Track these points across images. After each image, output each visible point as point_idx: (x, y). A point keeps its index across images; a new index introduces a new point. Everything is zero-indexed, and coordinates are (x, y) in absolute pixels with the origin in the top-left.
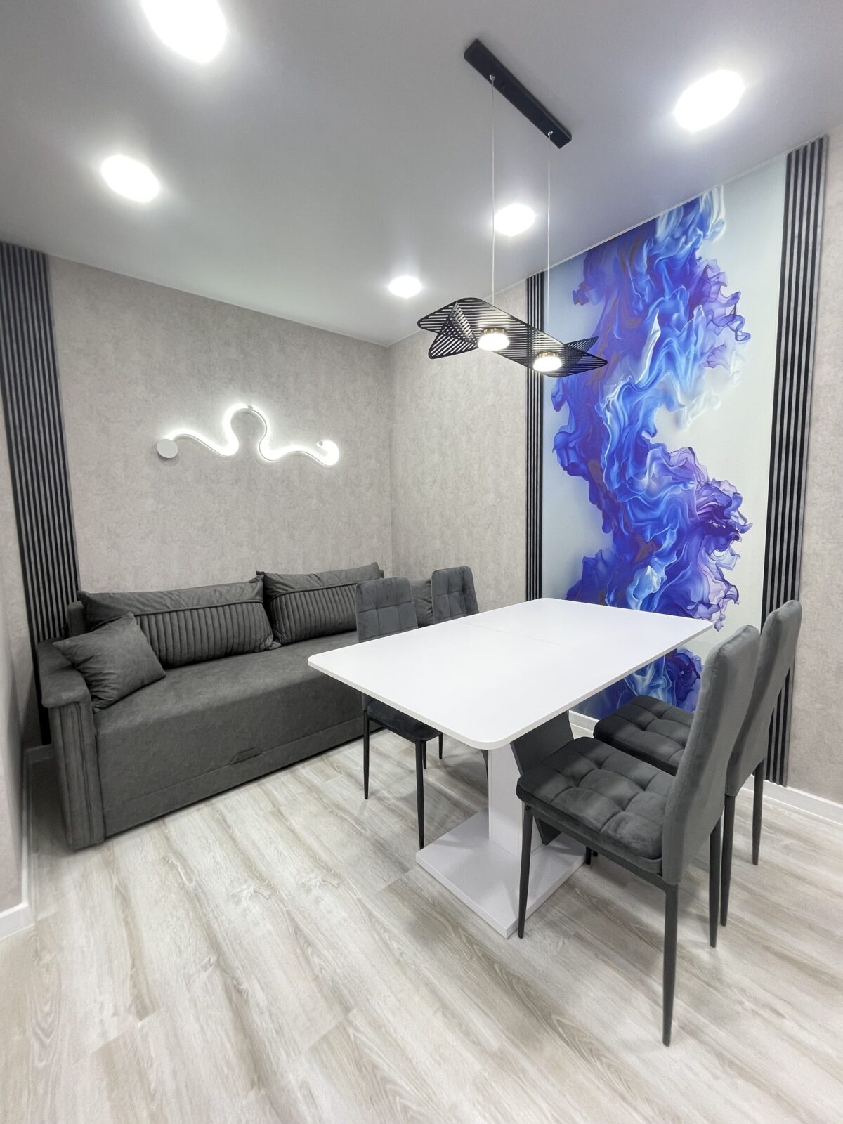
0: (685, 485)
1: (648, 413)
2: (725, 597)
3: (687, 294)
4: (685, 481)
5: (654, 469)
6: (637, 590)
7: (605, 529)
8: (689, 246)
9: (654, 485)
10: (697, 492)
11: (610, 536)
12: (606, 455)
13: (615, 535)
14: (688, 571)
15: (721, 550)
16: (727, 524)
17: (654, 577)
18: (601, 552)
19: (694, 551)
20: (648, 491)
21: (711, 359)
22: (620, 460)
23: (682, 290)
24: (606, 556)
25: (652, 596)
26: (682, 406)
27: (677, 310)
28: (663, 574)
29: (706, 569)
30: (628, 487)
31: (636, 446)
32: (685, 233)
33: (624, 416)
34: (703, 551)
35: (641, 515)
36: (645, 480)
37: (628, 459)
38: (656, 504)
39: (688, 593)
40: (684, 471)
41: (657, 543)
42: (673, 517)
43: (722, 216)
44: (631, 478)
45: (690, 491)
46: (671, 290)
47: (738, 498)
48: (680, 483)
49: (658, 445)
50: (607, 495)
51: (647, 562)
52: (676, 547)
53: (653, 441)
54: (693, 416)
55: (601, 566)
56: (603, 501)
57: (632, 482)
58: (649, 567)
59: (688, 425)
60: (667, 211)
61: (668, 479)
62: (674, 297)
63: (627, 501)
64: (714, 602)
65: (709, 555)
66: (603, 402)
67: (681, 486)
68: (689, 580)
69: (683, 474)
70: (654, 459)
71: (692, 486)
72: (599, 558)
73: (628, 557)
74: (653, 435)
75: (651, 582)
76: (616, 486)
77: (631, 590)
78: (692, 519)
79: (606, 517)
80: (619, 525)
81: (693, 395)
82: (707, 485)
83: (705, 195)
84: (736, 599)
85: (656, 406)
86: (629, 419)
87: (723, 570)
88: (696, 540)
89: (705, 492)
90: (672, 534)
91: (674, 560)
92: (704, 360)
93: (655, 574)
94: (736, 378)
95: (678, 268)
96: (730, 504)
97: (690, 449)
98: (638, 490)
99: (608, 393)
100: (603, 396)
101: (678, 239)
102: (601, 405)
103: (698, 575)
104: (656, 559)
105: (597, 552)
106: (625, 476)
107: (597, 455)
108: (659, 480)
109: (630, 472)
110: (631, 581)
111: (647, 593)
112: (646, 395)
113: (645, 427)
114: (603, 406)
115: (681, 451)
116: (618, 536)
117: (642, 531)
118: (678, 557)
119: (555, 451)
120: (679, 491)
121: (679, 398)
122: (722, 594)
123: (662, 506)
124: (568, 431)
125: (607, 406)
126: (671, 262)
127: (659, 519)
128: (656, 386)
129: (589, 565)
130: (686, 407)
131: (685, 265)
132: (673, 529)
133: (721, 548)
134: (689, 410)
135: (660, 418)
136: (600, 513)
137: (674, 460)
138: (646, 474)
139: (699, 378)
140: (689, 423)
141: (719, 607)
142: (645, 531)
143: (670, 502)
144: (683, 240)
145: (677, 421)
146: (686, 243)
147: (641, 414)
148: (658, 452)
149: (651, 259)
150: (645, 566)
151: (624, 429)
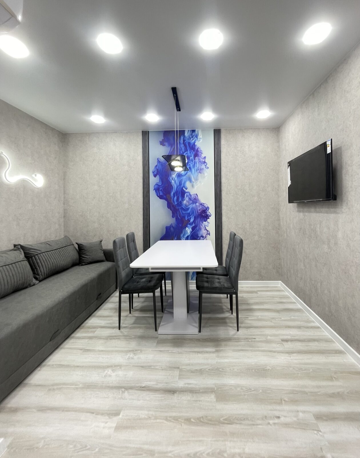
0: (196, 204)
1: (185, 183)
2: (207, 234)
3: (194, 153)
4: (196, 203)
5: (187, 199)
6: (184, 235)
7: (173, 217)
8: (193, 141)
9: (187, 203)
10: (199, 206)
11: (174, 219)
12: (172, 194)
13: (176, 218)
14: (198, 228)
15: (205, 222)
16: (206, 215)
17: (188, 230)
18: (172, 224)
19: (198, 223)
20: (186, 205)
21: (200, 171)
22: (177, 196)
23: (192, 151)
24: (173, 225)
25: (188, 236)
26: (194, 182)
27: (191, 157)
28: (191, 230)
29: (202, 227)
30: (180, 204)
31: (182, 192)
32: (192, 137)
33: (178, 182)
34: (201, 222)
35: (184, 212)
36: (185, 202)
37: (179, 196)
38: (188, 209)
39: (198, 235)
40: (195, 200)
41: (189, 220)
42: (193, 213)
43: (201, 137)
44: (180, 201)
45: (197, 206)
46: (189, 151)
47: (208, 208)
48: (194, 203)
49: (188, 192)
50: (173, 206)
51: (186, 226)
52: (194, 221)
53: (186, 191)
54: (197, 185)
55: (172, 229)
56: (172, 208)
57: (181, 203)
58: (187, 228)
59: (196, 188)
60: (188, 130)
61: (191, 202)
62: (190, 153)
63: (179, 208)
64: (204, 236)
65: (203, 223)
66: (171, 177)
67: (195, 204)
68: (198, 231)
69: (195, 201)
70: (187, 196)
71: (197, 204)
72: (171, 226)
73: (181, 225)
74: (186, 189)
75: (188, 232)
76: (176, 203)
77: (182, 235)
78: (198, 213)
79: (173, 213)
80: (177, 215)
81: (196, 180)
82: (201, 204)
83: (197, 130)
84: (209, 234)
85: (187, 181)
86: (179, 183)
87: (206, 227)
88: (199, 219)
89: (201, 206)
90: (193, 218)
91: (194, 225)
92: (198, 171)
93: (189, 230)
94: (206, 177)
95: (191, 146)
96: (207, 209)
97: (196, 194)
98: (182, 205)
99: (172, 175)
100: (171, 175)
101: (191, 138)
102: (170, 178)
103: (200, 229)
104: (189, 225)
105: (170, 224)
106: (179, 201)
107: (170, 193)
108: (188, 202)
109: (180, 199)
110: (182, 232)
111: (187, 235)
112: (184, 178)
113: (184, 186)
114: (171, 178)
115: (194, 194)
116: (177, 219)
117: (184, 217)
118: (195, 224)
119: (154, 190)
120: (194, 205)
121: (193, 180)
122: (206, 233)
123: (190, 210)
124: (159, 184)
125: (172, 179)
126: (189, 143)
127: (189, 213)
128: (187, 175)
129: (168, 229)
130: (195, 183)
131: (193, 145)
132: (193, 216)
133: (205, 221)
134: (196, 183)
135: (188, 184)
136: (171, 212)
137: (192, 197)
138: (185, 200)
139: (198, 175)
140: (196, 187)
141: (206, 237)
142: (185, 217)
143: (192, 208)
144: (192, 139)
145: (193, 186)
146: (193, 140)
147: (183, 183)
148: (188, 194)
149: (184, 141)
150: (186, 228)
151: (178, 186)
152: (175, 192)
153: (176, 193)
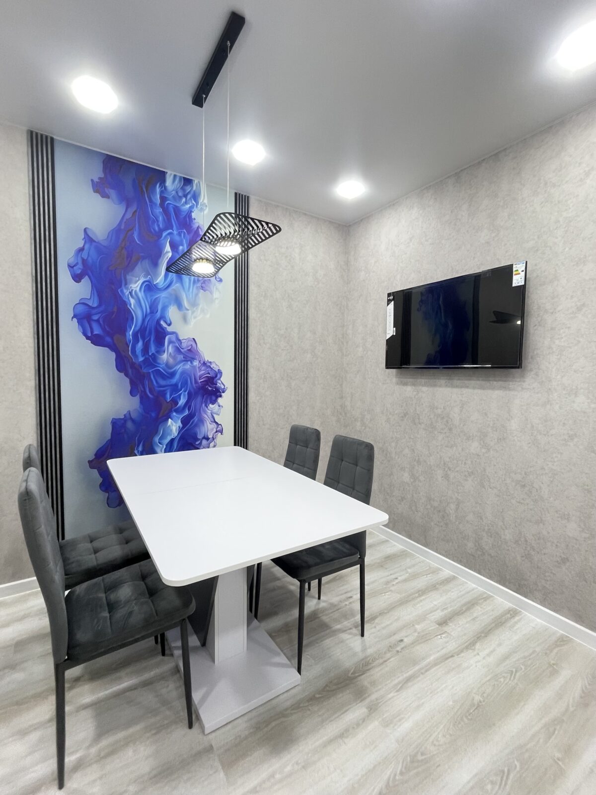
0: (191, 363)
1: (165, 308)
2: (216, 432)
4: (192, 359)
5: (171, 349)
6: (161, 439)
7: (132, 393)
8: (188, 206)
9: (171, 361)
10: (199, 367)
11: (137, 399)
12: (131, 333)
13: (141, 398)
14: (196, 419)
15: (213, 404)
16: (215, 388)
17: (174, 426)
18: (129, 412)
19: (198, 406)
20: (167, 364)
21: (203, 285)
22: (143, 339)
23: (184, 233)
24: (134, 415)
25: (172, 440)
26: (188, 310)
28: (179, 424)
29: (206, 416)
30: (151, 361)
31: (157, 331)
32: (185, 196)
33: (146, 305)
34: (203, 405)
35: (162, 382)
36: (165, 357)
37: (150, 339)
38: (173, 375)
39: (196, 434)
40: (190, 353)
41: (175, 401)
42: (185, 383)
44: (153, 354)
45: (194, 367)
46: (178, 229)
47: (220, 372)
48: (189, 360)
49: (173, 333)
50: (133, 365)
51: (168, 416)
52: (188, 404)
53: (169, 329)
54: (195, 318)
55: (130, 425)
56: (130, 371)
57: (155, 357)
58: (170, 420)
59: (192, 324)
60: (174, 173)
61: (180, 357)
62: (179, 234)
63: (150, 371)
64: (210, 436)
65: (207, 407)
66: (127, 289)
67: (189, 363)
68: (197, 425)
69: (190, 355)
70: (170, 342)
71: (196, 363)
72: (128, 418)
73: (153, 415)
74: (169, 325)
75: (171, 431)
76: (141, 359)
77: (157, 439)
78: (197, 385)
79: (132, 383)
80: (144, 388)
81: (194, 304)
82: (204, 364)
84: (221, 432)
85: (171, 304)
86: (150, 308)
87: (215, 416)
88: (199, 399)
89: (203, 368)
90: (184, 395)
91: (187, 413)
92: (199, 285)
93: (174, 424)
94: (217, 301)
95: (182, 217)
96: (216, 376)
97: (194, 339)
98: (159, 364)
99: (131, 283)
100: (126, 284)
101: (180, 198)
102: (125, 291)
103: (201, 421)
104: (174, 414)
105: (126, 413)
106: (148, 353)
107: (123, 332)
108: (174, 358)
109: (153, 349)
110: (156, 432)
111: (169, 439)
112: (163, 295)
113: (163, 317)
114: (127, 292)
115: (188, 339)
116: (144, 399)
117: (163, 394)
118: (189, 410)
119: (75, 319)
120: (188, 366)
121: (186, 304)
122: (215, 430)
123: (177, 376)
124: (90, 304)
125: (131, 293)
127: (176, 385)
128: (170, 290)
129: (118, 426)
131: (185, 217)
132: (185, 391)
133: (214, 402)
134: (193, 312)
135: (173, 313)
136: (127, 380)
137: (184, 345)
138: (164, 352)
139: (197, 295)
140: (192, 322)
141: (213, 439)
142: (166, 394)
143: (183, 373)
144: (184, 200)
145: (185, 319)
147: (160, 307)
148: (173, 337)
149: (163, 199)
150: (168, 420)
152: (137, 328)
153: (141, 333)
